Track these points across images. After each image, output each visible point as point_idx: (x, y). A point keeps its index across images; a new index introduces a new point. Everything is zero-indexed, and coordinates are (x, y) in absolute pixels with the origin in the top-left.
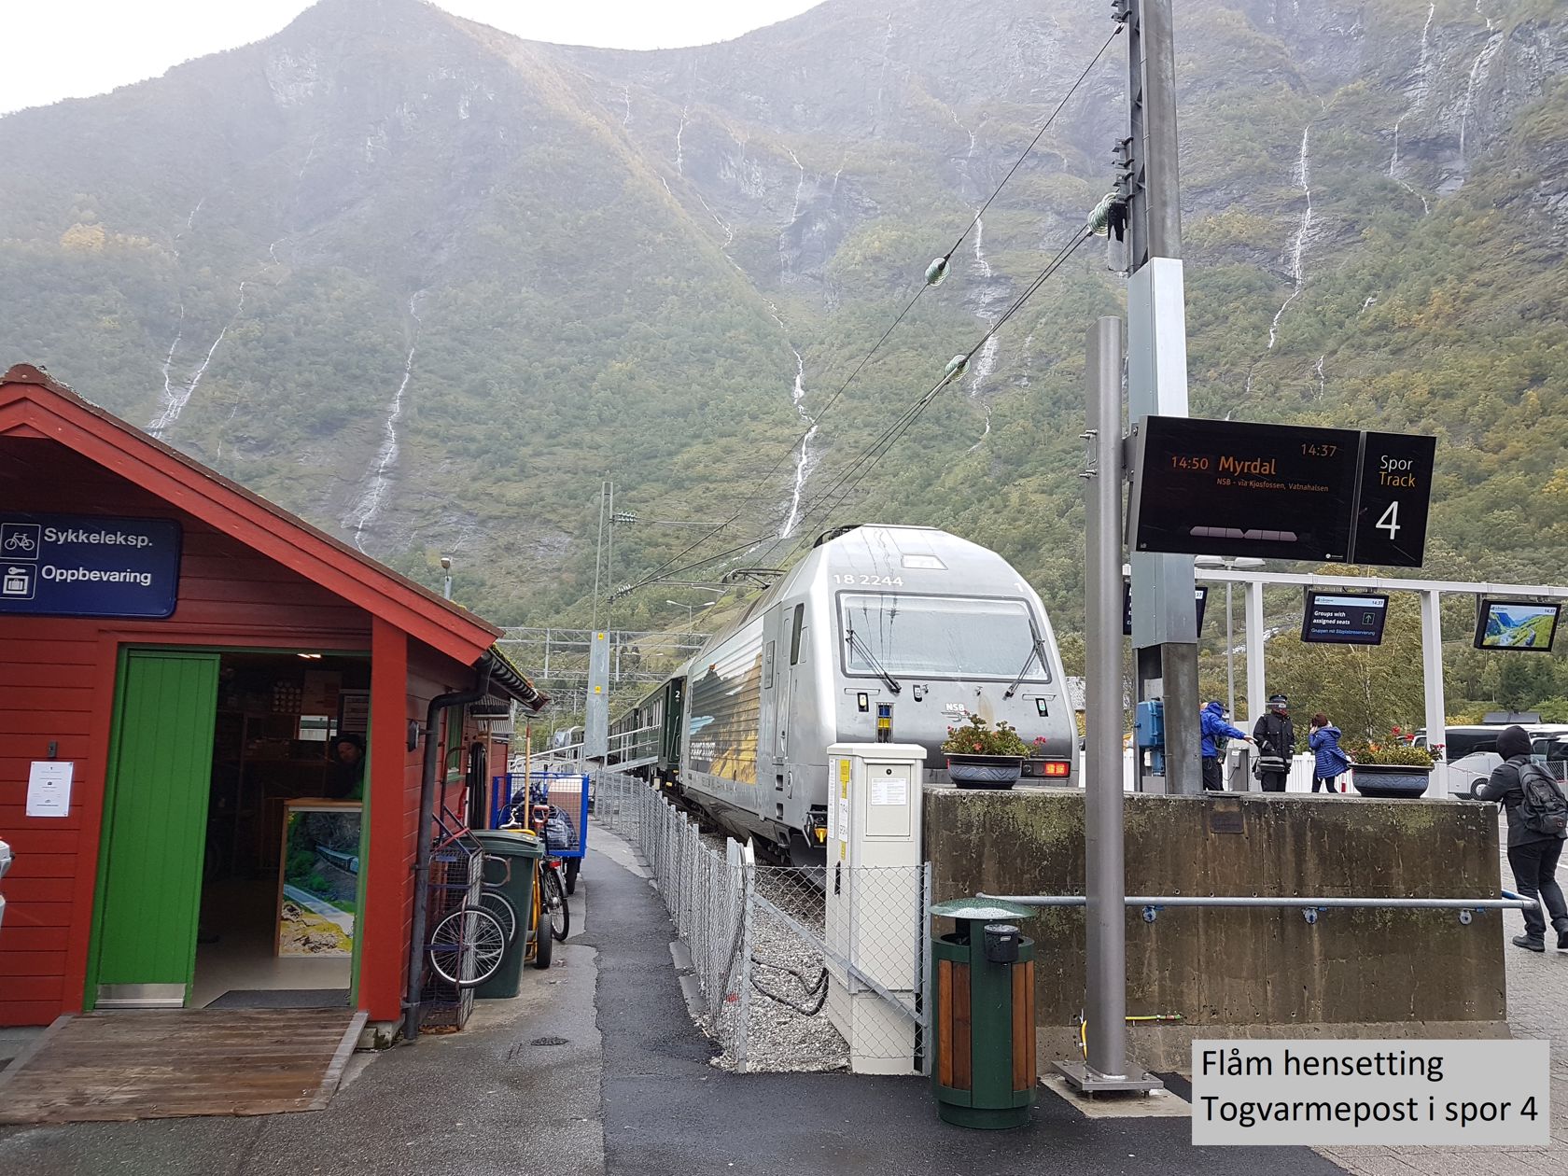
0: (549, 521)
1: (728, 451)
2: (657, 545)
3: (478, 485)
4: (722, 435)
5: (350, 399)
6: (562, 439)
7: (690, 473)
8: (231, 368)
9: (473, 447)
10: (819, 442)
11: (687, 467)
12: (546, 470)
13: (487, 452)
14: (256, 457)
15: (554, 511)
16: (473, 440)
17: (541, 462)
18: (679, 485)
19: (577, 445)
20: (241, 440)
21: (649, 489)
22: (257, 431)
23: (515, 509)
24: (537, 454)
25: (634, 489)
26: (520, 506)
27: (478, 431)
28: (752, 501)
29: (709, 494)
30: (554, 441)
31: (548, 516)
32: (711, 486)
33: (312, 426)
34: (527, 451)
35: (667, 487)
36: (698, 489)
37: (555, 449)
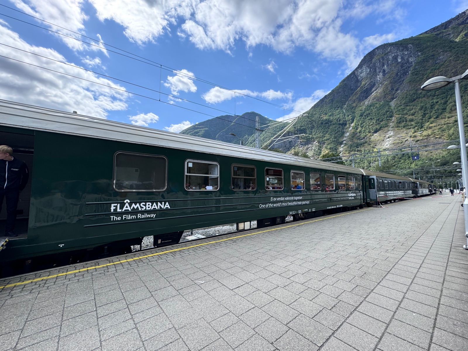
5: (381, 125)
6: (439, 118)
13: (416, 127)
19: (444, 118)
24: (431, 123)
26: (427, 136)
31: (437, 136)
34: (428, 123)
37: (437, 121)
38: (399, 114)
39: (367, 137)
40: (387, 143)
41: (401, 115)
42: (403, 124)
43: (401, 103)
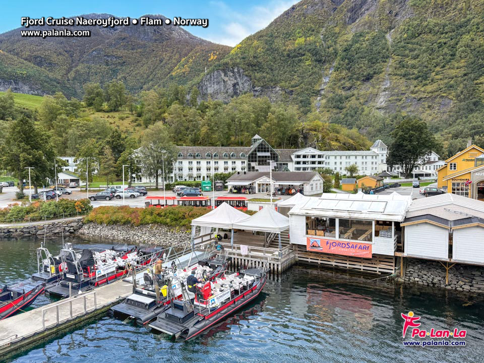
3: (416, 89)
5: (374, 69)
6: (446, 67)
12: (441, 79)
13: (419, 77)
14: (348, 92)
15: (445, 93)
16: (414, 74)
17: (437, 77)
19: (452, 68)
20: (343, 88)
22: (348, 84)
24: (437, 74)
26: (432, 93)
27: (415, 71)
31: (443, 95)
33: (363, 80)
34: (434, 74)
37: (444, 71)
38: (398, 55)
39: (355, 87)
40: (381, 100)
41: (400, 57)
42: (403, 71)
43: (401, 37)
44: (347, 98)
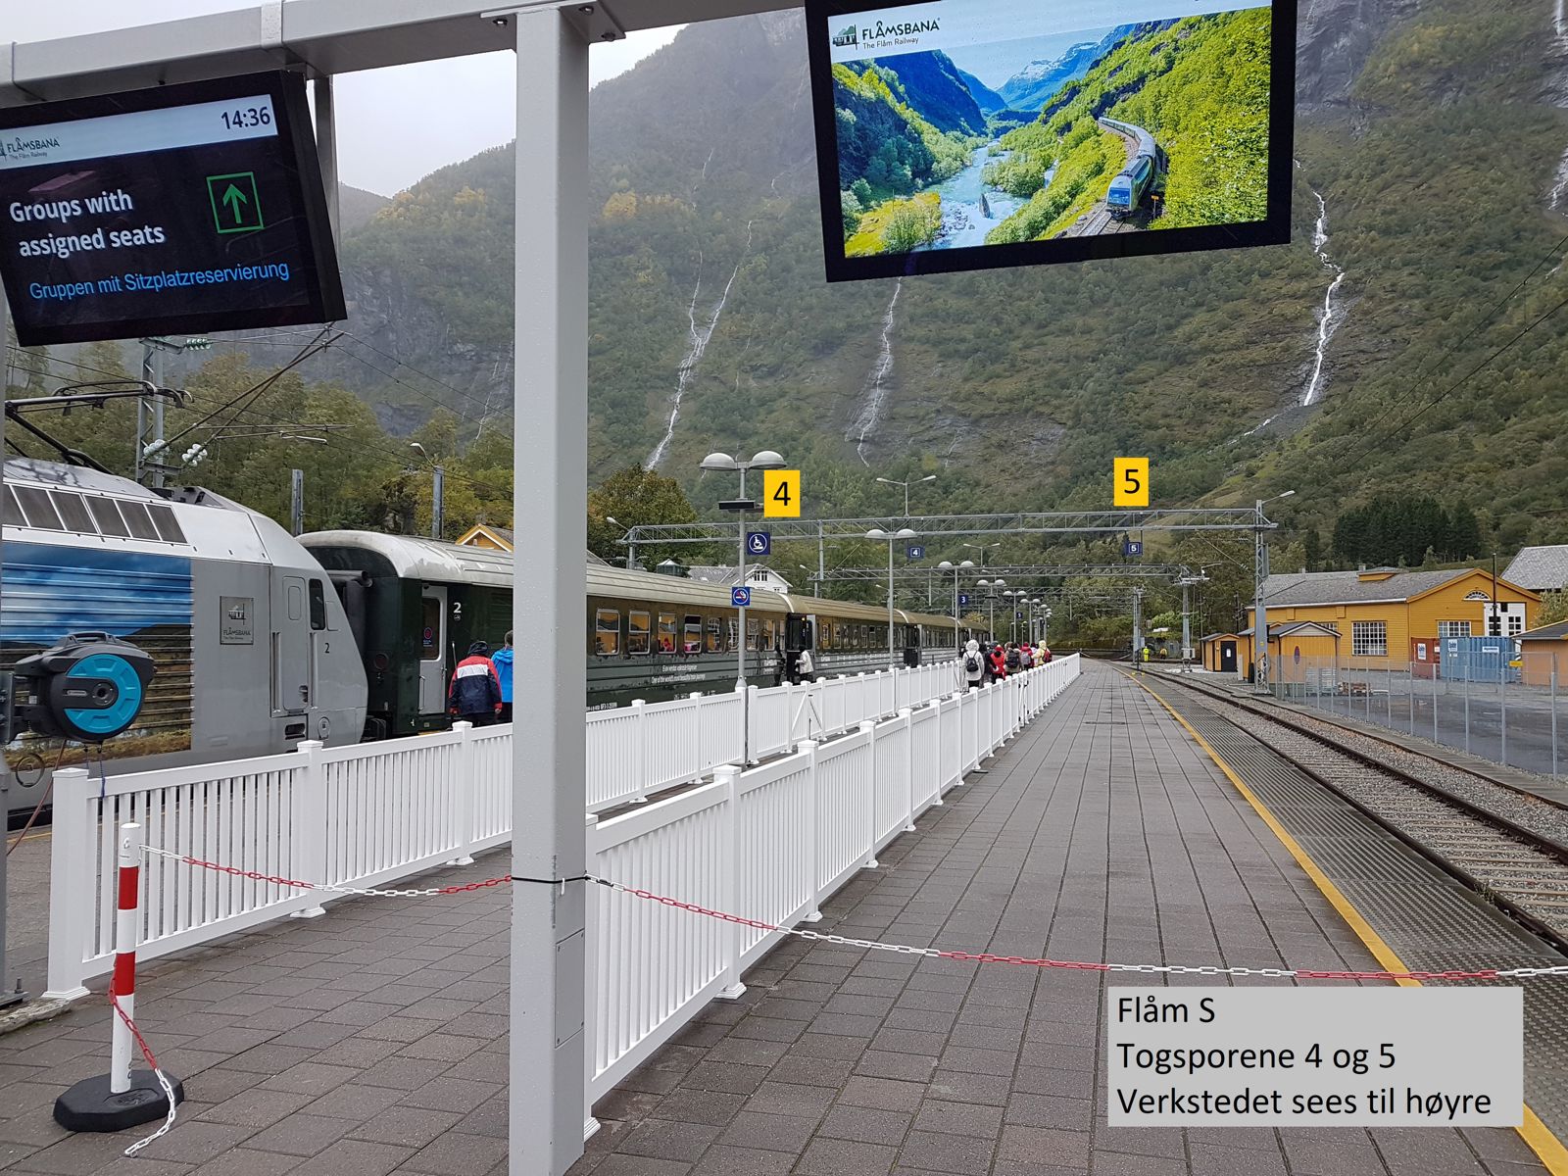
0: (1042, 414)
1: (1237, 316)
2: (1157, 428)
3: (968, 386)
4: (1227, 300)
5: (848, 316)
6: (1052, 328)
7: (1195, 346)
8: (743, 303)
9: (962, 347)
10: (1344, 292)
11: (1189, 339)
12: (1036, 362)
13: (977, 351)
14: (768, 382)
15: (1047, 403)
16: (963, 340)
17: (1031, 354)
18: (1180, 359)
19: (1068, 331)
20: (754, 369)
21: (1146, 369)
22: (769, 359)
23: (1007, 406)
24: (1027, 347)
25: (1128, 370)
26: (1012, 401)
27: (968, 332)
28: (1267, 369)
29: (1214, 367)
30: (1046, 331)
31: (1041, 409)
32: (1217, 358)
33: (815, 347)
34: (1017, 344)
35: (1166, 363)
36: (1202, 363)
37: (1045, 339)
39: (791, 369)
42: (933, 329)
44: (762, 403)
